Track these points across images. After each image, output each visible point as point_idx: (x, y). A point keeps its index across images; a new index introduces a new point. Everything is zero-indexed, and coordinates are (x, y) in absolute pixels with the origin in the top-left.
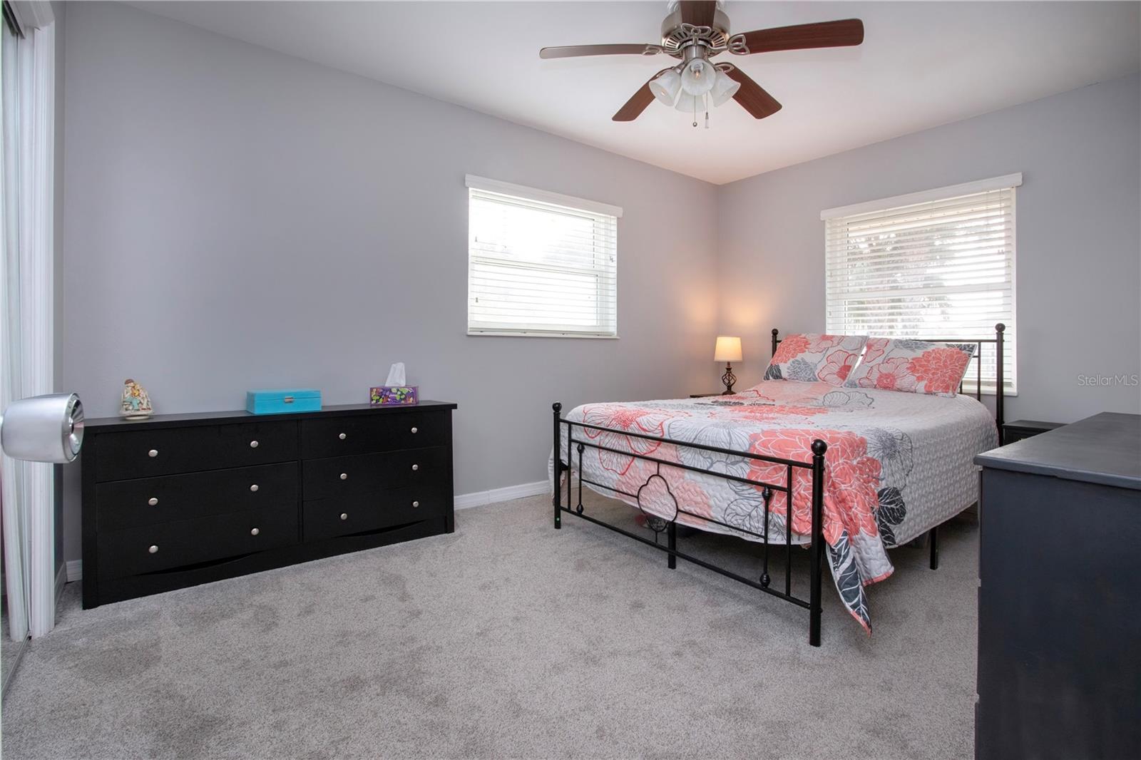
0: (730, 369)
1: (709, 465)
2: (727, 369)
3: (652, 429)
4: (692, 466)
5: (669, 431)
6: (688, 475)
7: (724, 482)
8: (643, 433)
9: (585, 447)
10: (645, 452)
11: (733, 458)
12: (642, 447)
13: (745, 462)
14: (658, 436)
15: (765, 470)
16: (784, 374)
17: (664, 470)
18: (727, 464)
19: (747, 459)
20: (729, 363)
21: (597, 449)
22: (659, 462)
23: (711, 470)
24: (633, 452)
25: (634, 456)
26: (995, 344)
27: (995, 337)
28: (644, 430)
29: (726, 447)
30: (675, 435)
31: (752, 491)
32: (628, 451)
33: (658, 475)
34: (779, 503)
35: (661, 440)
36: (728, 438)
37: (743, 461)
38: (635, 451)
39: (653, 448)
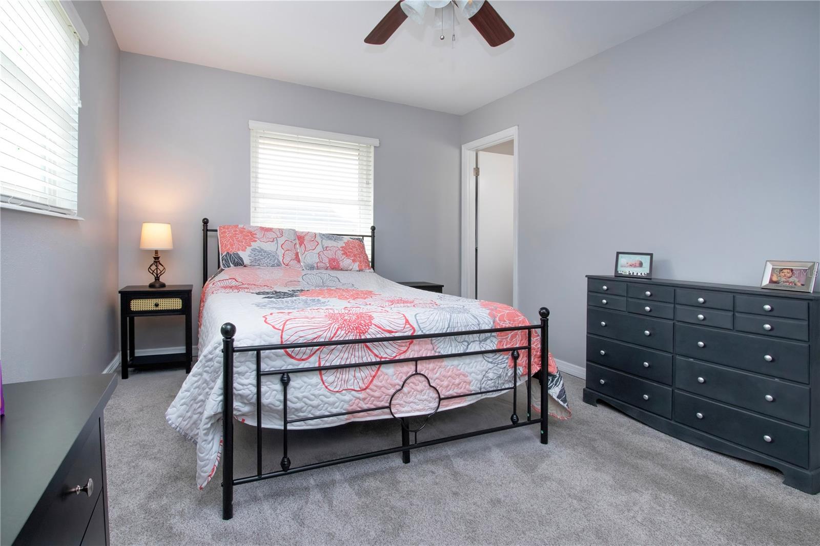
0: (158, 258)
1: (465, 348)
2: (155, 258)
3: (400, 329)
4: (449, 353)
5: (419, 327)
6: (447, 363)
7: (479, 358)
8: (388, 335)
9: (290, 375)
10: (394, 355)
11: (483, 336)
12: (388, 351)
13: (494, 336)
14: (409, 333)
15: (507, 338)
16: (246, 261)
17: (422, 367)
18: (480, 342)
19: (493, 334)
20: (156, 252)
21: (317, 372)
22: (416, 360)
23: (468, 351)
24: (378, 360)
25: (380, 363)
26: (370, 238)
27: (370, 234)
28: (390, 332)
29: (476, 329)
30: (427, 329)
31: (501, 357)
32: (369, 360)
33: (417, 374)
34: (522, 360)
35: (412, 338)
36: (476, 320)
37: (491, 336)
38: (382, 358)
39: (404, 349)
